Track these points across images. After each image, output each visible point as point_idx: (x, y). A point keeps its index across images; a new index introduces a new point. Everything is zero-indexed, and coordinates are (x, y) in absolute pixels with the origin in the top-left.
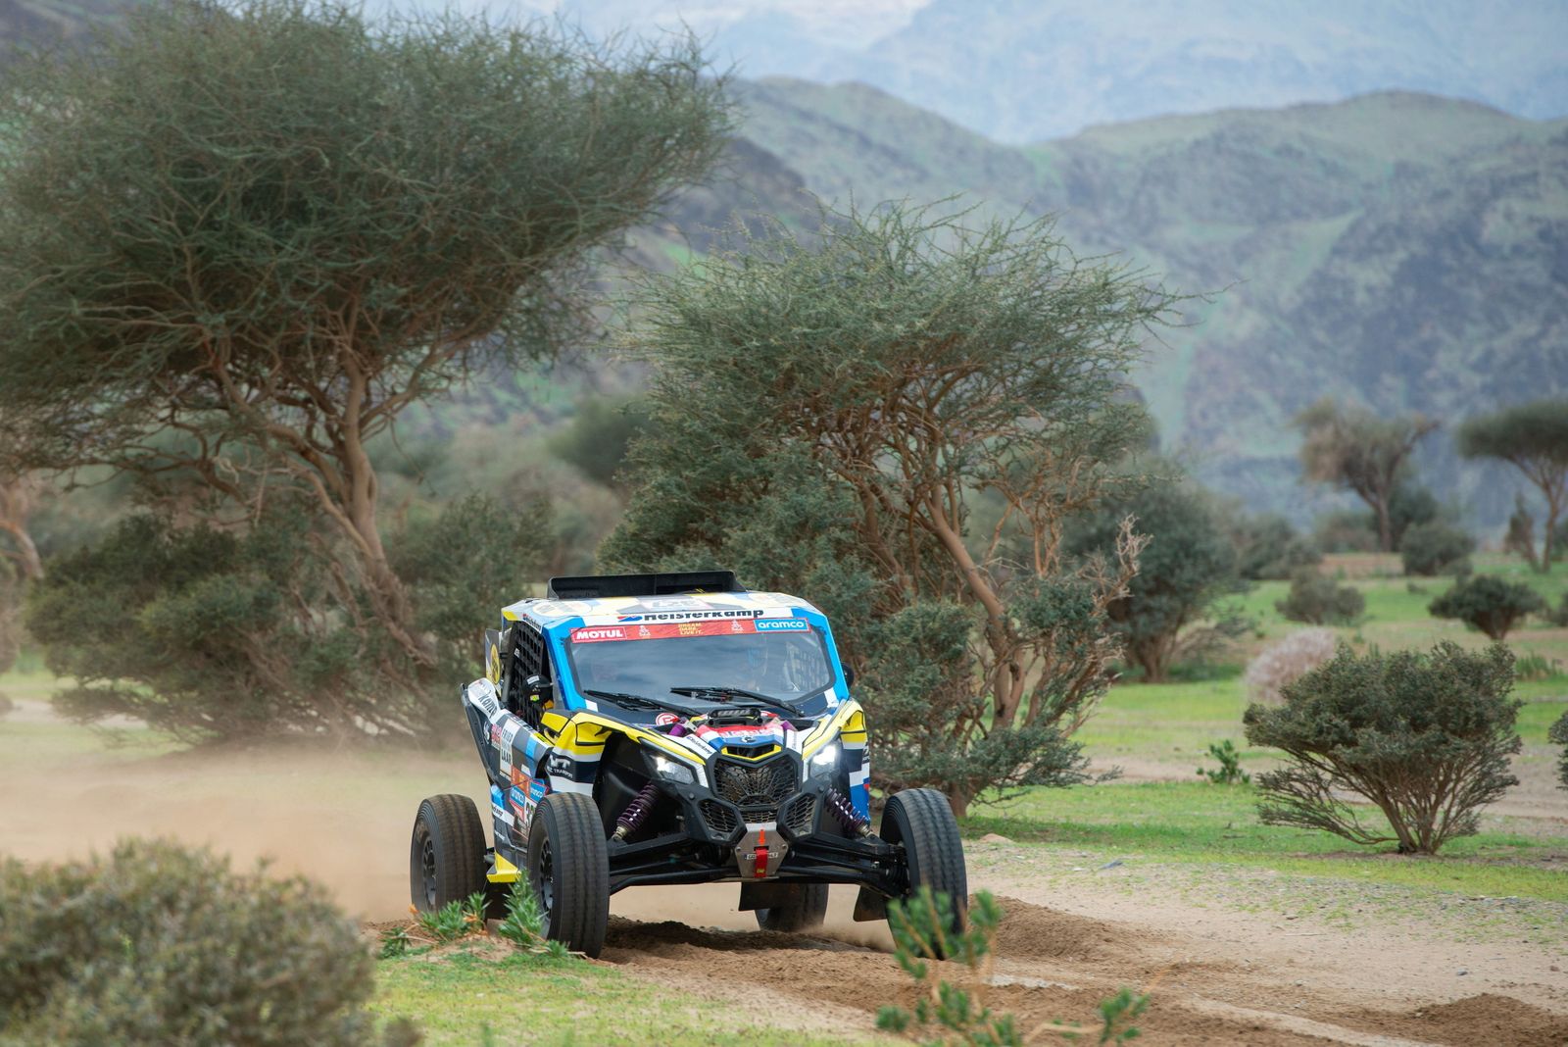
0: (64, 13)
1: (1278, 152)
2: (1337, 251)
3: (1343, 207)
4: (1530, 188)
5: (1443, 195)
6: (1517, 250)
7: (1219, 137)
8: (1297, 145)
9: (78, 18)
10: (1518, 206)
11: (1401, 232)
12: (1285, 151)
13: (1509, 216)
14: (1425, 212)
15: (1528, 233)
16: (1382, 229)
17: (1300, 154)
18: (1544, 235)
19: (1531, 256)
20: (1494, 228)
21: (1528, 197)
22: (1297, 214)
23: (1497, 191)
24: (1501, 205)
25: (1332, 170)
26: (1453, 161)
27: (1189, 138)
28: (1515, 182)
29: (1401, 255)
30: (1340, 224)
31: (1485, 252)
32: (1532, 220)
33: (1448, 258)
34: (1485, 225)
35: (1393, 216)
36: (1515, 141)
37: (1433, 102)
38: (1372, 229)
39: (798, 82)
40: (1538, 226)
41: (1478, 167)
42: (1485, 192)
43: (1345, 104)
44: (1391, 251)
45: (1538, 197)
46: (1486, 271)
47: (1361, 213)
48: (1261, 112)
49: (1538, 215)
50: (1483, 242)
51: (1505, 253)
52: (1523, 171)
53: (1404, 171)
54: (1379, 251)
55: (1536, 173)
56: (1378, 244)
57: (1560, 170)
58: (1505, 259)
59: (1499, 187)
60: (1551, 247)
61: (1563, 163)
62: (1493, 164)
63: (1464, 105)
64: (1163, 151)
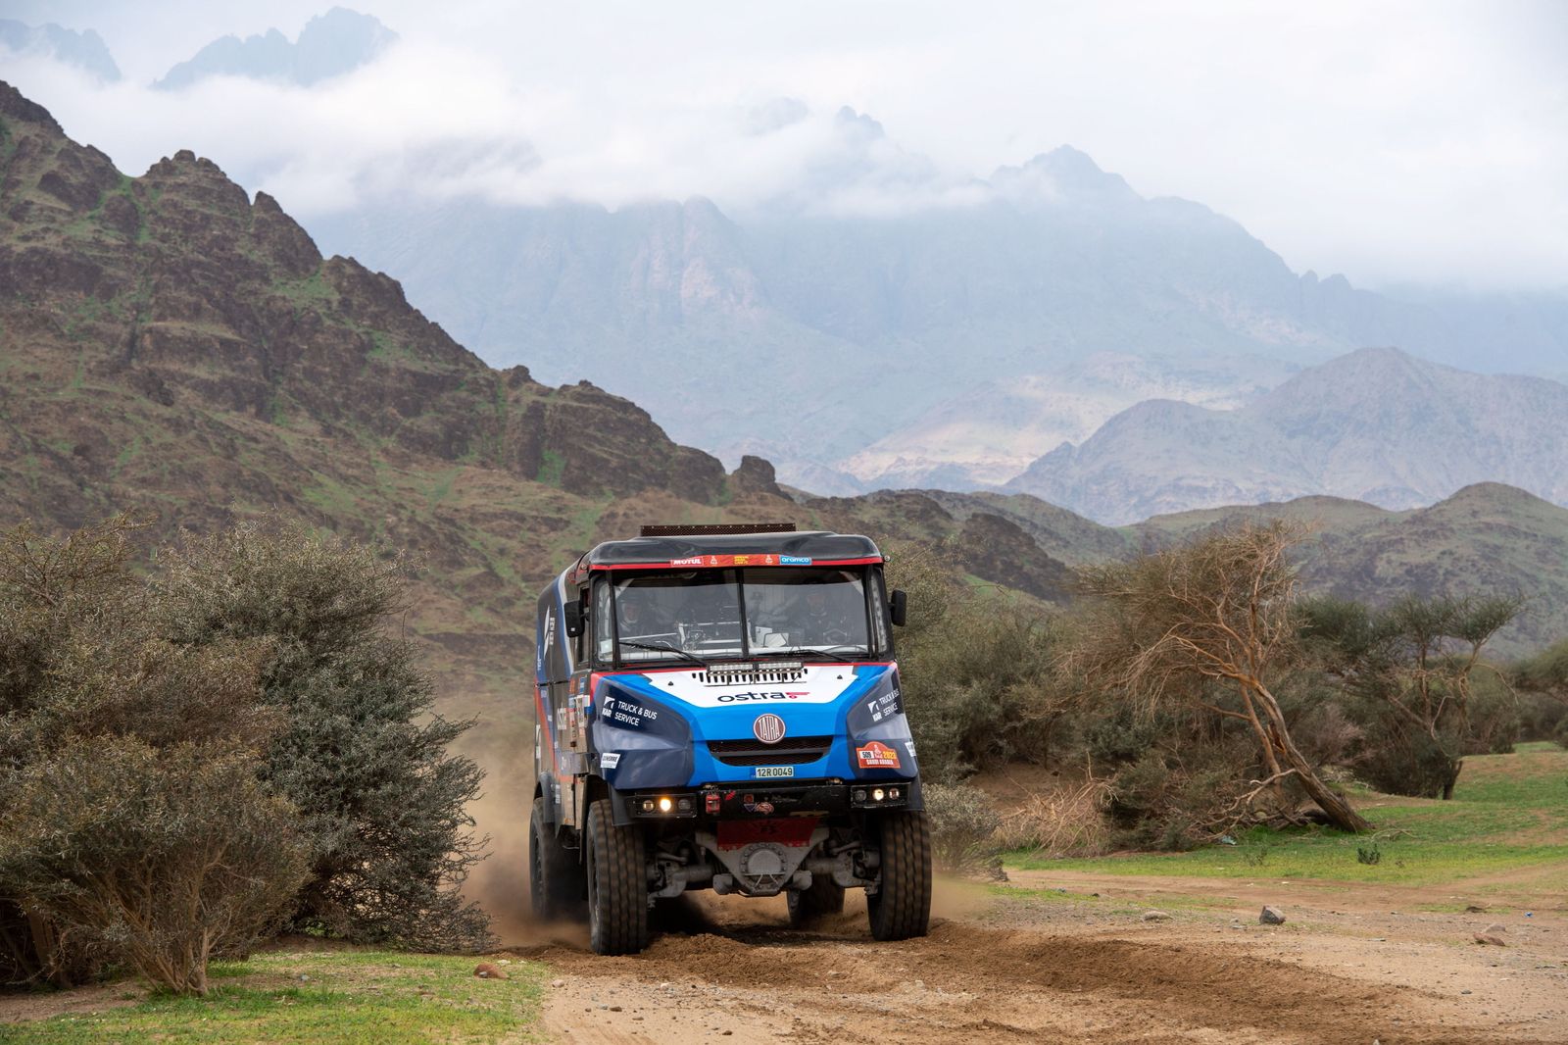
0: (611, 454)
4: (1400, 547)
5: (1352, 551)
6: (1395, 580)
7: (1225, 521)
9: (618, 456)
10: (1394, 557)
11: (1330, 571)
13: (1389, 562)
14: (1342, 561)
15: (1400, 571)
16: (1318, 571)
18: (1409, 572)
19: (1403, 584)
20: (1381, 568)
21: (1399, 552)
23: (1381, 550)
24: (1385, 555)
26: (1352, 534)
27: (1209, 523)
28: (1391, 543)
29: (1330, 584)
31: (1379, 582)
32: (1402, 564)
33: (1357, 586)
34: (1376, 567)
35: (1324, 563)
36: (1386, 522)
37: (1338, 502)
38: (1313, 570)
39: (993, 495)
40: (1405, 568)
41: (1368, 536)
42: (1375, 549)
43: (1291, 503)
44: (1325, 582)
45: (1404, 552)
46: (1378, 592)
47: (1306, 562)
48: (1247, 507)
49: (1405, 561)
50: (1376, 576)
51: (1388, 582)
52: (1394, 537)
53: (1328, 540)
54: (1318, 582)
55: (1402, 539)
56: (1317, 578)
57: (1415, 537)
58: (1388, 585)
59: (1383, 547)
60: (1413, 579)
61: (1416, 533)
62: (1377, 534)
63: (1356, 503)
64: (1195, 530)
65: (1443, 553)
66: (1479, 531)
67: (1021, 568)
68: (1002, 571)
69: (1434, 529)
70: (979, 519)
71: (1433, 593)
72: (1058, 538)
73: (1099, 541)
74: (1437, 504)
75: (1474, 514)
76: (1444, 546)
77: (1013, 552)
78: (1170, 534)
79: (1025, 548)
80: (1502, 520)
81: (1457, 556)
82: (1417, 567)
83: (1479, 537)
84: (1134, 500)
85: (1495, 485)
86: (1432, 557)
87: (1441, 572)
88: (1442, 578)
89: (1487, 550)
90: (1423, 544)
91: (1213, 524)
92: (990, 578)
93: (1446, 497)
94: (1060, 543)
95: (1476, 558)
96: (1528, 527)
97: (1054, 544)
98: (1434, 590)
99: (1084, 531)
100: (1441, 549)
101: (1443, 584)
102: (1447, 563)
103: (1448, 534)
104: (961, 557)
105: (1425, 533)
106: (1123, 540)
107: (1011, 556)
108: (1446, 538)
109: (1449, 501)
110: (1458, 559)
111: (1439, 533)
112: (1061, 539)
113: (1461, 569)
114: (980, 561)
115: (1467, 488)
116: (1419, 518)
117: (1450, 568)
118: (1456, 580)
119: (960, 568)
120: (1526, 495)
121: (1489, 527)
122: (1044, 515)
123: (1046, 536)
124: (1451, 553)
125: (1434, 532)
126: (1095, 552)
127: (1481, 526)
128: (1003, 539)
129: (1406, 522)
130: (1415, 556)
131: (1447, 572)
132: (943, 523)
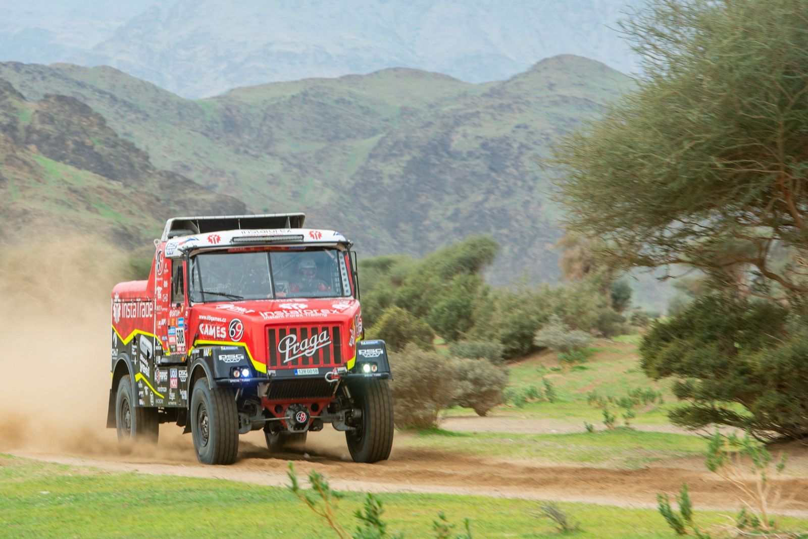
1: (337, 102)
2: (371, 156)
3: (374, 132)
4: (476, 120)
5: (429, 124)
6: (470, 154)
7: (305, 94)
8: (348, 98)
10: (470, 130)
11: (407, 145)
12: (341, 101)
13: (465, 136)
14: (419, 134)
15: (476, 144)
16: (396, 144)
17: (350, 103)
18: (484, 146)
19: (478, 158)
20: (457, 142)
21: (475, 125)
22: (349, 136)
23: (457, 123)
24: (460, 129)
25: (367, 112)
26: (431, 106)
27: (288, 95)
28: (467, 117)
29: (407, 158)
30: (373, 141)
31: (453, 155)
32: (478, 137)
33: (433, 160)
34: (452, 140)
35: (402, 136)
36: (465, 95)
37: (418, 74)
38: (391, 143)
39: (73, 66)
40: (481, 141)
41: (446, 109)
42: (451, 122)
43: (370, 75)
44: (402, 155)
45: (480, 126)
46: (454, 166)
47: (384, 135)
48: (326, 80)
49: (480, 134)
50: (451, 149)
51: (464, 156)
52: (470, 111)
53: (405, 112)
54: (395, 155)
55: (478, 112)
56: (394, 152)
57: (491, 111)
58: (464, 159)
59: (458, 120)
60: (488, 153)
61: (493, 107)
62: (454, 107)
63: (435, 75)
64: (275, 102)
65: (518, 127)
66: (556, 103)
67: (92, 148)
68: (74, 151)
69: (510, 102)
70: (52, 100)
71: (508, 167)
72: (138, 111)
73: (180, 114)
74: (515, 77)
75: (551, 87)
76: (519, 119)
77: (85, 132)
78: (250, 107)
79: (96, 129)
80: (578, 93)
81: (531, 129)
82: (493, 140)
83: (556, 110)
84: (223, 66)
85: (573, 57)
86: (506, 131)
87: (515, 145)
88: (516, 151)
89: (561, 123)
90: (499, 117)
91: (293, 97)
92: (60, 158)
93: (523, 70)
94: (140, 116)
95: (550, 131)
96: (603, 100)
97: (133, 116)
98: (508, 163)
99: (164, 104)
100: (516, 122)
101: (517, 157)
102: (521, 137)
103: (523, 107)
104: (35, 137)
105: (501, 106)
106: (203, 112)
107: (83, 136)
108: (521, 111)
109: (526, 75)
110: (531, 133)
111: (514, 106)
112: (140, 112)
113: (535, 143)
114: (52, 141)
115: (545, 60)
116: (496, 91)
117: (525, 142)
118: (530, 153)
119: (33, 147)
120: (603, 68)
121: (565, 100)
122: (125, 87)
123: (125, 109)
124: (526, 127)
125: (509, 106)
126: (174, 125)
127: (558, 99)
128: (75, 119)
129: (484, 95)
130: (490, 130)
131: (522, 146)
132: (16, 103)
